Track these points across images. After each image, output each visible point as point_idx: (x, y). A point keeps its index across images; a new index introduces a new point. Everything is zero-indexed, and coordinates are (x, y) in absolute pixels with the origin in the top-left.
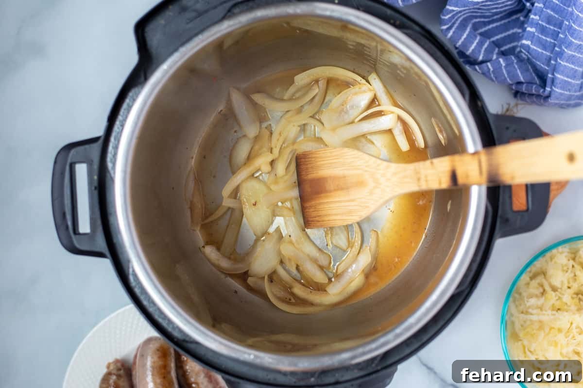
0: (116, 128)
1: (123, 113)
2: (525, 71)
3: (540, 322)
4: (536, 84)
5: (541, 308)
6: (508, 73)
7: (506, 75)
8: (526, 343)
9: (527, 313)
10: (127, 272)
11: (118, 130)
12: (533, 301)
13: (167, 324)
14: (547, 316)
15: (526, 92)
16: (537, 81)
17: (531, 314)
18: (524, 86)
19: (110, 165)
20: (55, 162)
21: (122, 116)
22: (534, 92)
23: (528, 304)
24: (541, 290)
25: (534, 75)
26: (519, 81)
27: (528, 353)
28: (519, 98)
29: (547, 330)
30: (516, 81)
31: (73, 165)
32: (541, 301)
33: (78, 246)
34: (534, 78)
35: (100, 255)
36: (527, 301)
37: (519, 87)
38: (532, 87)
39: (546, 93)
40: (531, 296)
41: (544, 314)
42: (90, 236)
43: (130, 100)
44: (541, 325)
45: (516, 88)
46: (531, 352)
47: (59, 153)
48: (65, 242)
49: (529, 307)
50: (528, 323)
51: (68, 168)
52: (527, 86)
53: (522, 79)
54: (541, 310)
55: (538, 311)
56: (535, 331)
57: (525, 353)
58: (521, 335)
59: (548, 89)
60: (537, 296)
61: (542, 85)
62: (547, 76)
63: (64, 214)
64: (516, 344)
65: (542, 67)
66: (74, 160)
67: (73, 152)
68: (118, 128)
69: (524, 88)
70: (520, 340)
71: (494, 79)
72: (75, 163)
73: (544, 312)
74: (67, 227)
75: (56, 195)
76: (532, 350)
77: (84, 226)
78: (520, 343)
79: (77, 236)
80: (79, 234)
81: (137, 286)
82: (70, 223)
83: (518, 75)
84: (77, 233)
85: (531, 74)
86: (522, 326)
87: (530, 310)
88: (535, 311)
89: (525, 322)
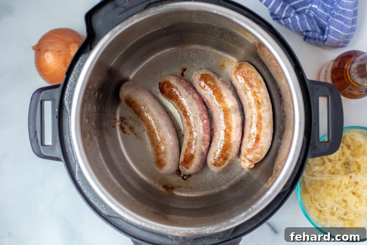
0: (71, 79)
1: (76, 70)
2: (311, 24)
3: (322, 181)
4: (318, 32)
5: (322, 172)
6: (301, 24)
7: (300, 26)
8: (312, 194)
9: (313, 176)
10: (74, 171)
11: (72, 81)
12: (317, 168)
13: (98, 205)
14: (325, 177)
15: (312, 37)
16: (319, 30)
17: (316, 176)
18: (311, 33)
19: (66, 103)
20: (31, 99)
21: (75, 72)
22: (317, 37)
23: (314, 170)
24: (322, 162)
25: (317, 26)
26: (308, 30)
27: (314, 200)
28: (307, 41)
29: (326, 186)
30: (305, 30)
31: (43, 101)
32: (322, 168)
33: (44, 153)
34: (317, 29)
35: (58, 159)
36: (314, 168)
37: (308, 33)
38: (316, 34)
39: (324, 39)
40: (316, 165)
41: (323, 176)
42: (52, 147)
43: (80, 62)
44: (322, 183)
45: (306, 34)
46: (315, 200)
47: (34, 93)
48: (36, 150)
49: (314, 172)
50: (314, 182)
51: (39, 103)
52: (312, 33)
53: (309, 29)
54: (322, 173)
55: (320, 174)
56: (318, 187)
57: (312, 201)
58: (310, 189)
59: (325, 37)
60: (319, 165)
61: (322, 33)
62: (325, 28)
63: (36, 132)
64: (306, 195)
65: (323, 23)
66: (43, 99)
67: (43, 93)
68: (72, 79)
69: (310, 34)
70: (309, 193)
71: (292, 29)
72: (44, 100)
73: (323, 175)
74: (37, 141)
75: (31, 121)
76: (316, 199)
77: (48, 141)
78: (309, 194)
79: (43, 147)
80: (45, 145)
81: (80, 180)
82: (39, 138)
83: (307, 26)
84: (43, 144)
85: (315, 26)
86: (310, 184)
87: (315, 174)
88: (318, 174)
89: (312, 181)
